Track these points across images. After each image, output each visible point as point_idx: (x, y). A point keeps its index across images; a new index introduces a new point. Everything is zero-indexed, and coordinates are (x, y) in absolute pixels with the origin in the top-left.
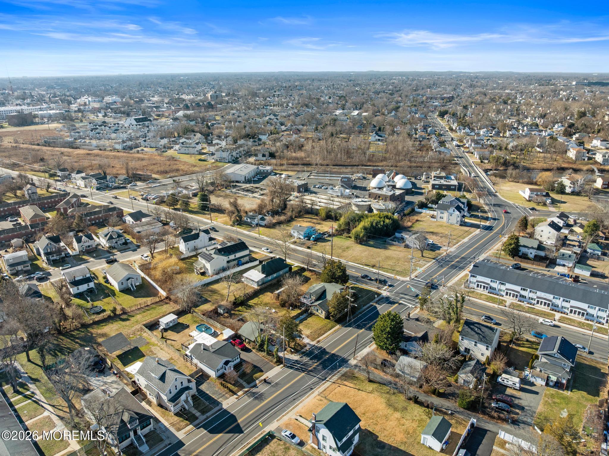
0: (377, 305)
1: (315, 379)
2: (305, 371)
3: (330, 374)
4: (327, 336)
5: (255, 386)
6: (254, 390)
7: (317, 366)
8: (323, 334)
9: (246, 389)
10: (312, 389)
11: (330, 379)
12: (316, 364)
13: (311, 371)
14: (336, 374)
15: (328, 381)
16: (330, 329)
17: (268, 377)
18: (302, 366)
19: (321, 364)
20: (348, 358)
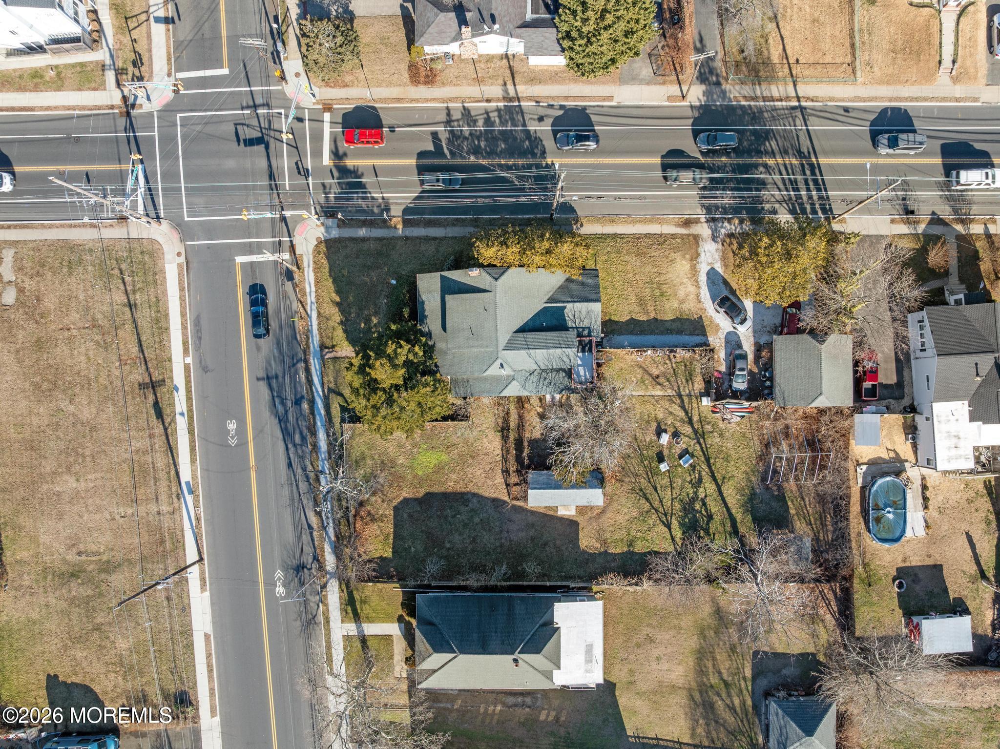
0: (396, 211)
1: (816, 126)
2: (812, 166)
3: (775, 109)
4: (651, 221)
5: (936, 220)
6: (945, 212)
7: (773, 154)
8: (648, 236)
9: (959, 228)
10: (846, 110)
11: (788, 98)
12: (771, 162)
13: (800, 154)
14: (764, 99)
15: (798, 99)
16: (615, 236)
17: (893, 221)
18: (801, 185)
19: (759, 153)
20: (689, 113)
